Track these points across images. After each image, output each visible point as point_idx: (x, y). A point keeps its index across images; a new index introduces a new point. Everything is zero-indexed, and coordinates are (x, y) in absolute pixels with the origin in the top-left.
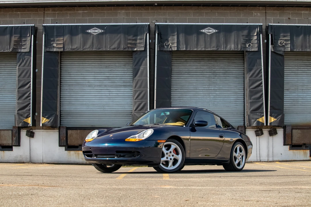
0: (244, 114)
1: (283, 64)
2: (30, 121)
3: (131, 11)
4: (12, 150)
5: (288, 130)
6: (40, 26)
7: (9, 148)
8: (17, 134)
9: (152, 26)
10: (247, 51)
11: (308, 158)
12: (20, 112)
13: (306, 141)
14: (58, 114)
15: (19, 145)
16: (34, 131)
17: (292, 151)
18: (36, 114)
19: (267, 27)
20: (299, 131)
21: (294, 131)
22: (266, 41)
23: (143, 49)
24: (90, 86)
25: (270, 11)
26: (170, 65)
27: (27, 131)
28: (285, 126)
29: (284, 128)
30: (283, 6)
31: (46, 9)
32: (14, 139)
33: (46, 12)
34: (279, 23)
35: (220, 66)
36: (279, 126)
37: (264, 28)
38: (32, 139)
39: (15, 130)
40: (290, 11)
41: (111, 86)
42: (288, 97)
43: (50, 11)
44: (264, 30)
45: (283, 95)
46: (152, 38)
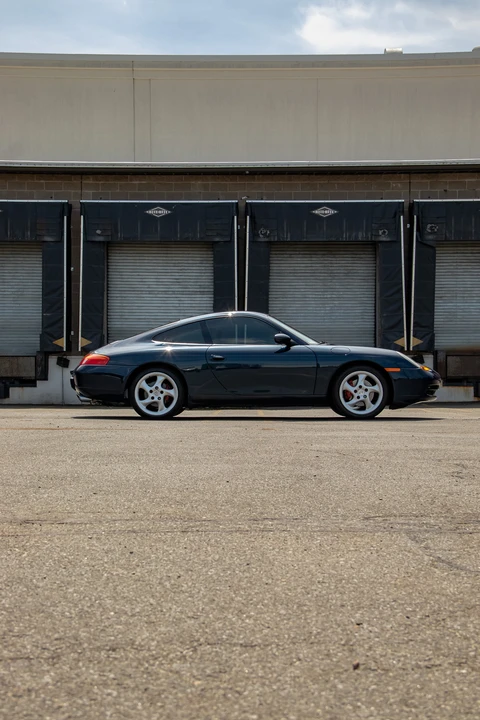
0: (375, 334)
1: (435, 259)
2: (62, 343)
3: (210, 182)
4: (35, 386)
5: (441, 357)
6: (76, 203)
7: (32, 383)
8: (43, 363)
9: (242, 206)
10: (381, 242)
11: (471, 398)
12: (48, 330)
13: (468, 373)
14: (105, 333)
15: (46, 379)
16: (68, 357)
17: (446, 388)
18: (72, 333)
19: (412, 205)
20: (458, 359)
21: (449, 358)
22: (408, 226)
23: (228, 239)
24: (150, 292)
25: (416, 180)
26: (268, 263)
27: (58, 359)
28: (436, 352)
29: (435, 354)
30: (437, 173)
31: (84, 177)
32: (39, 369)
33: (84, 182)
34: (429, 198)
35: (341, 263)
36: (427, 352)
37: (406, 205)
38: (65, 369)
39: (40, 357)
40: (447, 179)
41: (182, 293)
42: (441, 307)
43: (90, 181)
44: (406, 210)
45: (434, 306)
46: (242, 223)
